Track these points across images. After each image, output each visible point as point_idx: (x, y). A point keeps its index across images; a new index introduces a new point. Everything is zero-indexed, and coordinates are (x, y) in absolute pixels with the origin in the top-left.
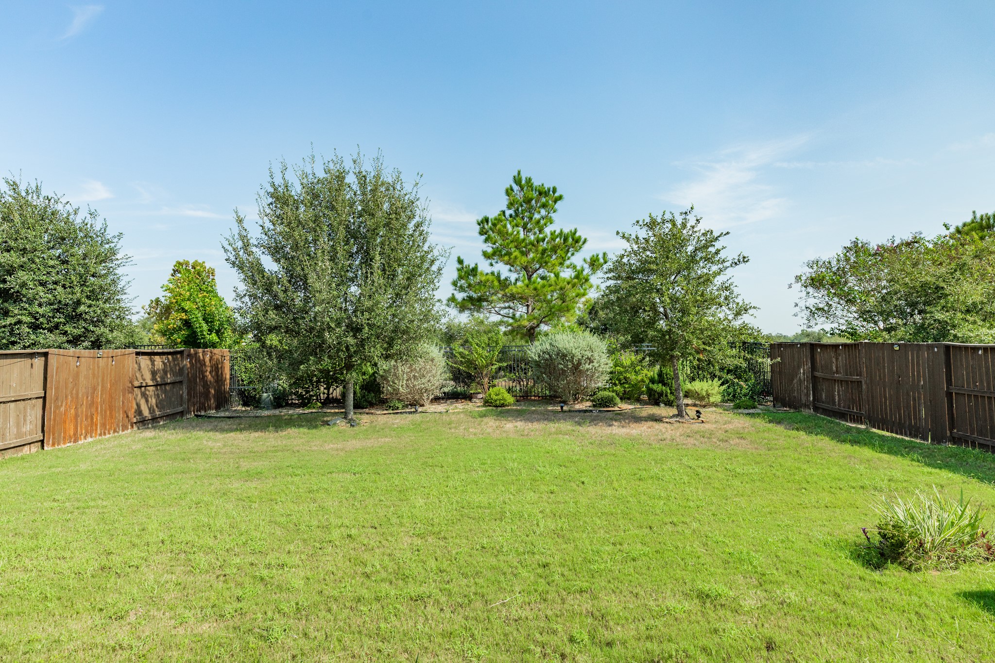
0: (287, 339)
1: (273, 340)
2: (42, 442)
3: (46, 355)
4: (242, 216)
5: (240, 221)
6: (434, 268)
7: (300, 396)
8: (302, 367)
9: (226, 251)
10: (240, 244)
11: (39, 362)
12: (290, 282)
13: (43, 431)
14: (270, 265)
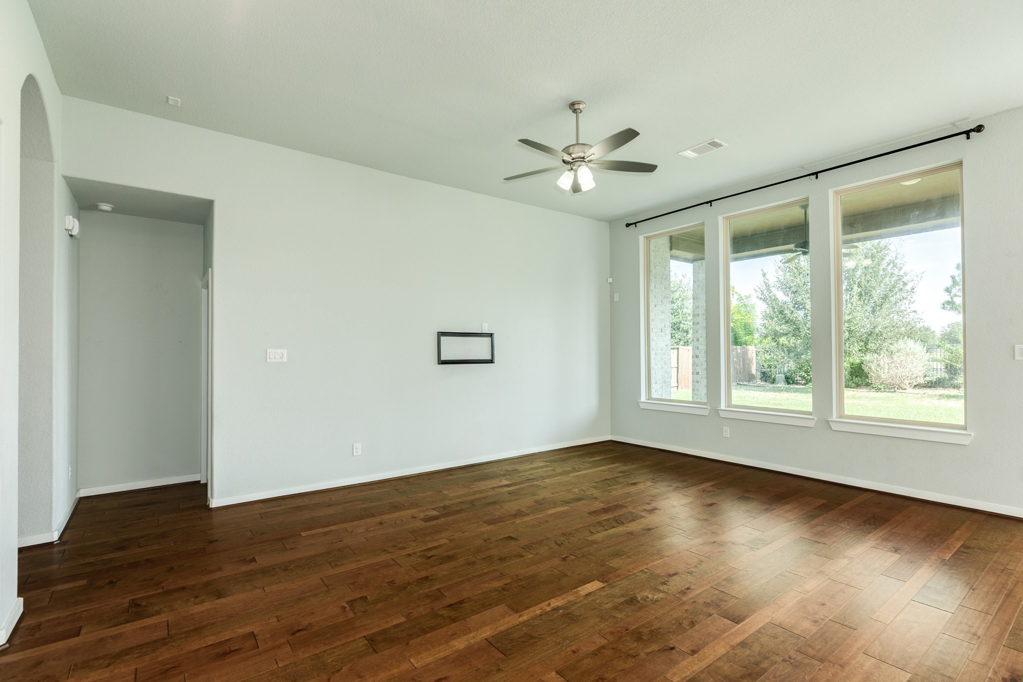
0: (793, 340)
1: (783, 340)
2: (678, 387)
3: (678, 348)
4: (765, 272)
5: (764, 275)
6: (908, 287)
7: (803, 377)
8: (803, 357)
9: (756, 291)
10: (764, 287)
11: (676, 351)
12: (794, 307)
13: (678, 382)
14: (781, 297)
